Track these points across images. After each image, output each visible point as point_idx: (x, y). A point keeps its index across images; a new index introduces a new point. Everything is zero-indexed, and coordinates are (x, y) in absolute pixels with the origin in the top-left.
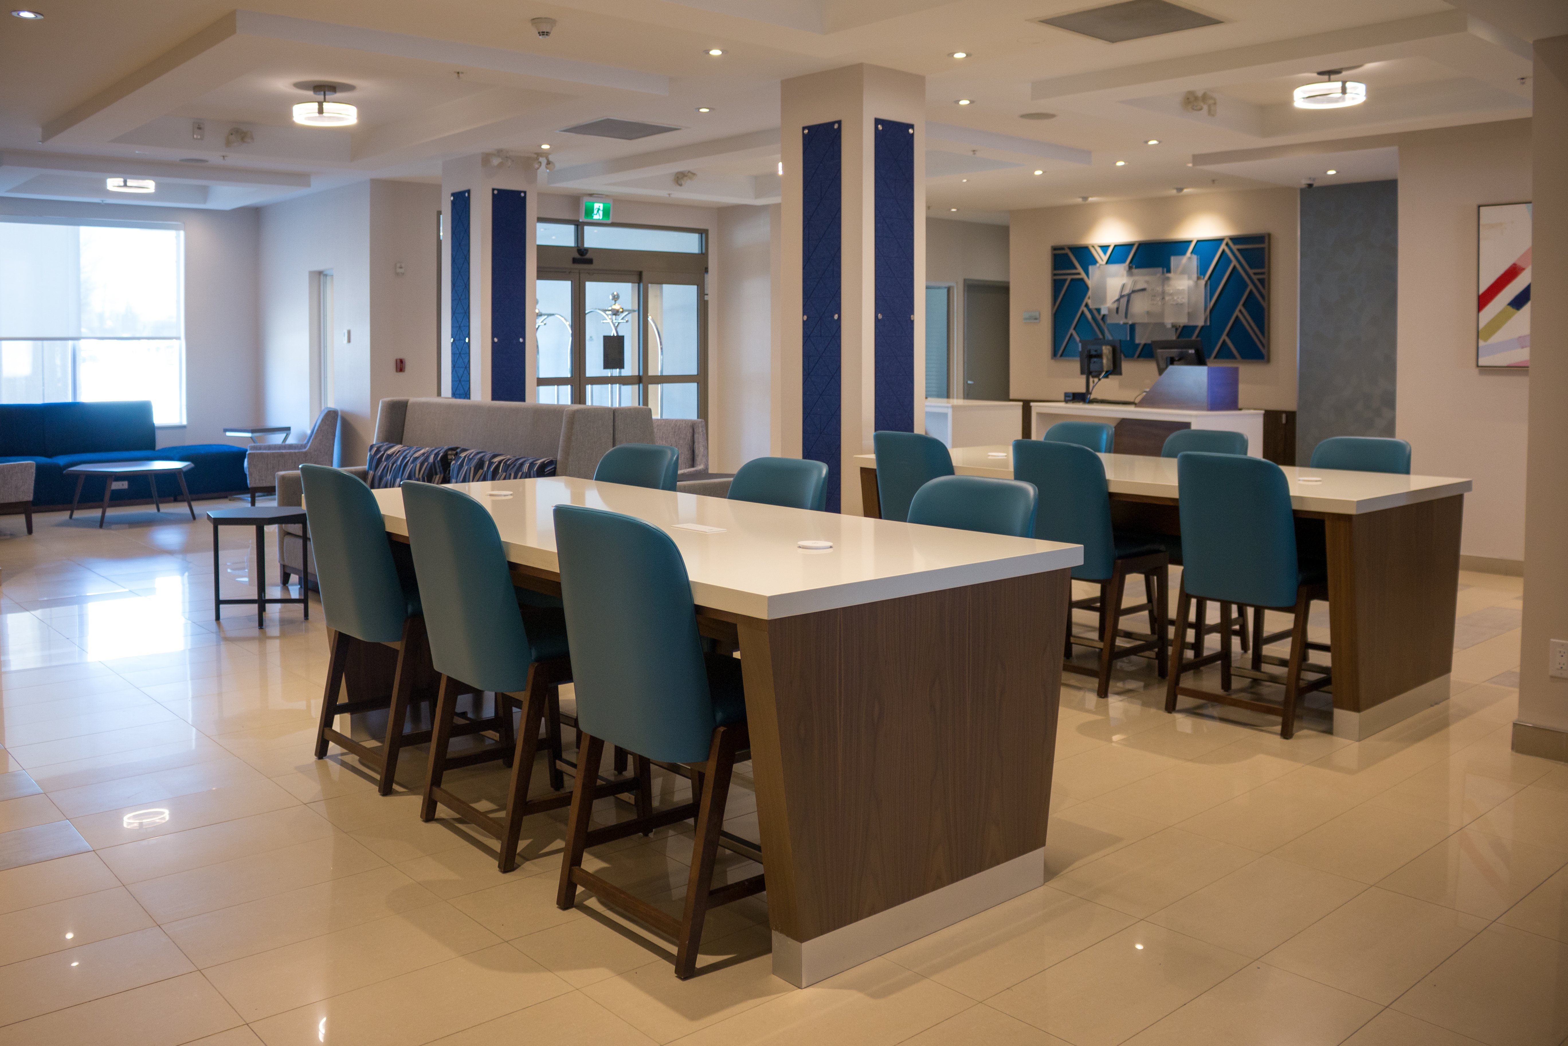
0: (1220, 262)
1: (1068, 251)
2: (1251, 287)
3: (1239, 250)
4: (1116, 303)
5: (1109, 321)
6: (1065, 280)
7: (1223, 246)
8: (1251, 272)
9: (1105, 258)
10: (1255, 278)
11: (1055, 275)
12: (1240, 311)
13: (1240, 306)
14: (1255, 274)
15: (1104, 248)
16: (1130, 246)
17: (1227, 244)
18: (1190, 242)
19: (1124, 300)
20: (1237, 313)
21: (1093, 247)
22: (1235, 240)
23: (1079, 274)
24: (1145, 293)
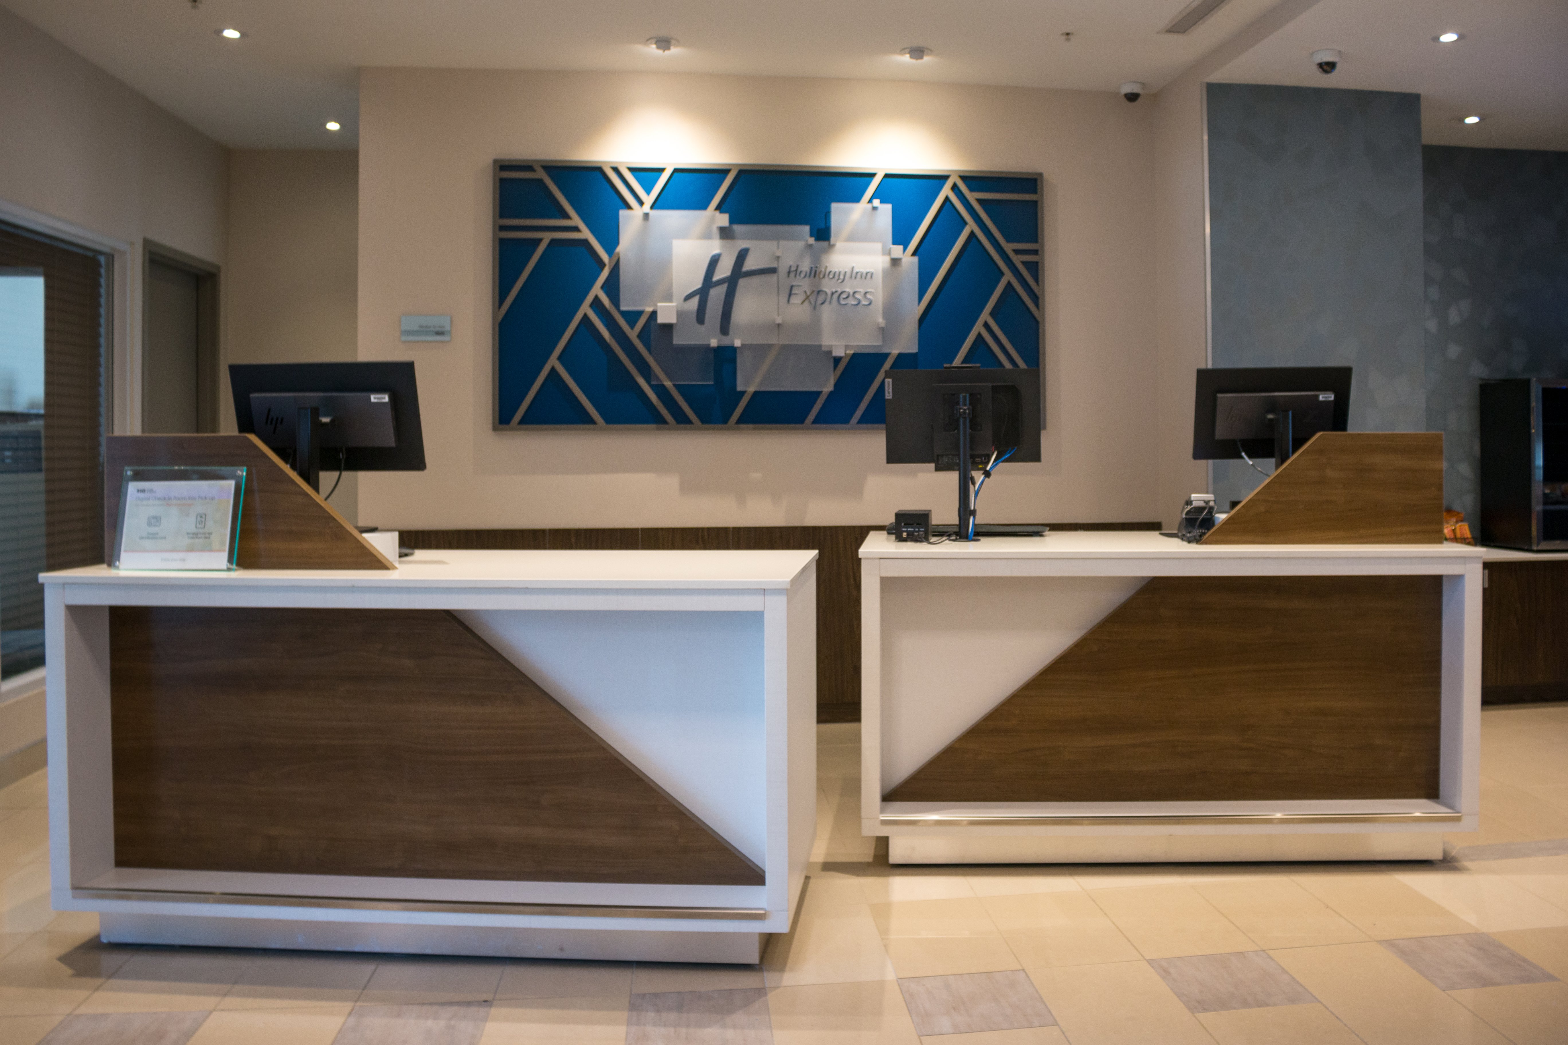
0: (938, 220)
1: (541, 174)
2: (1008, 276)
3: (980, 201)
4: (696, 300)
5: (678, 340)
6: (539, 241)
7: (946, 191)
8: (1008, 247)
9: (649, 200)
10: (1017, 259)
11: (502, 228)
12: (986, 325)
13: (985, 315)
14: (1017, 252)
15: (647, 174)
16: (719, 173)
17: (955, 187)
18: (872, 175)
19: (717, 294)
20: (978, 328)
21: (616, 170)
22: (973, 180)
23: (576, 229)
24: (773, 278)
